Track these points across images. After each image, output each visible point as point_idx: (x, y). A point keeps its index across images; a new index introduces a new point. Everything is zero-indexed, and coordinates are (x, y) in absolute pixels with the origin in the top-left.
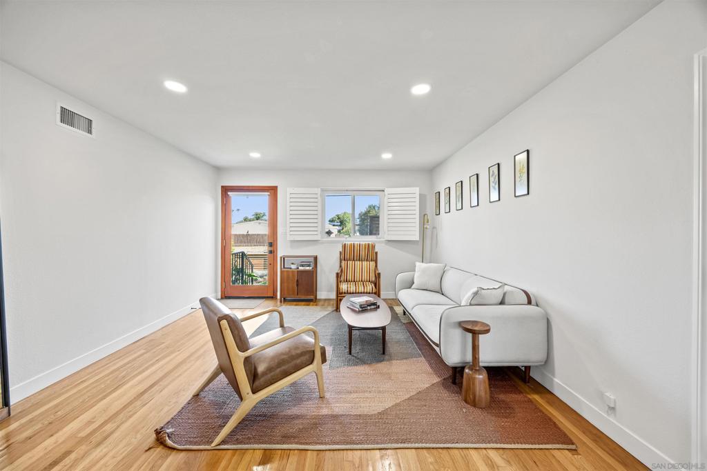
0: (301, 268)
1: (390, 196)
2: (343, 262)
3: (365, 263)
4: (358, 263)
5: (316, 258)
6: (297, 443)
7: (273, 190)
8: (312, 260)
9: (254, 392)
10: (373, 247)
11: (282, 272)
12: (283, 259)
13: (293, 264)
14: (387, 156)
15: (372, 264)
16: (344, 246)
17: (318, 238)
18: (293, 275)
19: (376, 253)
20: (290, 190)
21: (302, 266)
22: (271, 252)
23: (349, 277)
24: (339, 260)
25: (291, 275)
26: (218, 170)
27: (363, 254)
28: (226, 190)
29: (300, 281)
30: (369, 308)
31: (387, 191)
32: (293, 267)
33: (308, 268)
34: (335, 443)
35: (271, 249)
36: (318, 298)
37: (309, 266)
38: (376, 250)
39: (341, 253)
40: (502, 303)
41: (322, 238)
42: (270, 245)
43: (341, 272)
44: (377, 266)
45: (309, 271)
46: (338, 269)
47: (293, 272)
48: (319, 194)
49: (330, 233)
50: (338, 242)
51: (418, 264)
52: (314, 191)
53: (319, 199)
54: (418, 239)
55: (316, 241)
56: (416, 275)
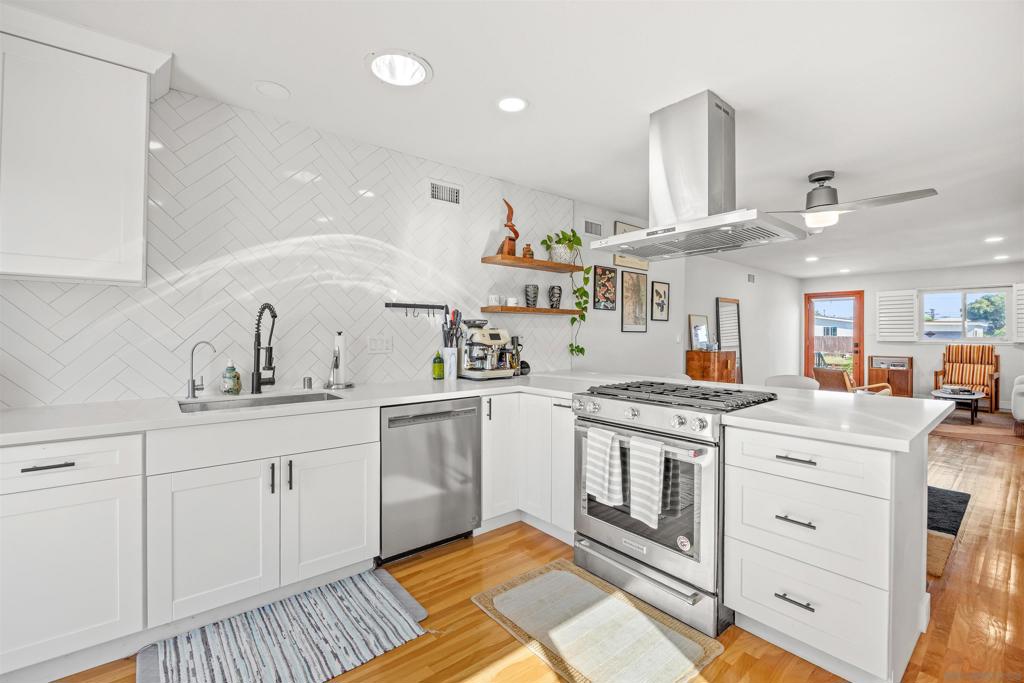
0: (892, 368)
1: (1020, 293)
2: (948, 364)
3: (978, 367)
4: (967, 367)
5: (911, 359)
7: (859, 295)
8: (906, 360)
10: (991, 349)
11: (869, 370)
12: (871, 359)
13: (882, 363)
15: (990, 369)
16: (949, 348)
17: (915, 338)
18: (884, 374)
19: (997, 357)
20: (882, 294)
21: (894, 366)
22: (856, 352)
23: (955, 378)
24: (942, 363)
25: (880, 373)
26: (802, 281)
27: (975, 356)
28: (809, 298)
29: (891, 379)
31: (1016, 287)
32: (883, 366)
33: (901, 368)
35: (856, 349)
37: (902, 366)
38: (997, 352)
39: (944, 355)
41: (921, 339)
42: (856, 345)
43: (944, 373)
44: (997, 370)
45: (903, 371)
46: (940, 368)
47: (883, 370)
48: (915, 295)
49: (930, 334)
50: (942, 344)
52: (908, 292)
53: (916, 301)
55: (912, 343)
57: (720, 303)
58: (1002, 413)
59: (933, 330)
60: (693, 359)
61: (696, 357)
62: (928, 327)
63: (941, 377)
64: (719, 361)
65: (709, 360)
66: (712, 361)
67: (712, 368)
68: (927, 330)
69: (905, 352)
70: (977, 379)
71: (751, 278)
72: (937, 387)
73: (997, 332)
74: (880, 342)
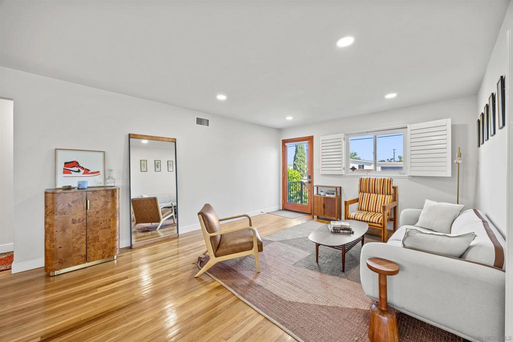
0: (327, 195)
1: (413, 132)
2: (360, 193)
3: (380, 196)
4: (373, 196)
5: (341, 189)
6: (234, 290)
7: (310, 139)
8: (334, 189)
9: (216, 256)
10: (390, 182)
11: (314, 197)
12: (317, 187)
13: (322, 192)
14: (391, 96)
15: (389, 198)
16: (361, 180)
17: (343, 172)
18: (321, 200)
19: (395, 188)
20: (322, 138)
21: (328, 194)
22: (310, 182)
25: (319, 199)
26: (280, 130)
27: (378, 187)
28: (284, 142)
29: (326, 205)
30: (342, 231)
31: (410, 127)
32: (323, 194)
33: (332, 196)
34: (248, 300)
35: (310, 180)
37: (333, 194)
38: (394, 184)
39: (358, 185)
40: (461, 257)
41: (347, 172)
42: (309, 177)
43: (358, 201)
44: (395, 200)
45: (336, 198)
47: (323, 197)
48: (343, 138)
50: (357, 177)
51: (427, 202)
52: (339, 136)
53: (343, 143)
54: (450, 176)
55: (341, 175)
56: (423, 212)
57: (132, 140)
69: (335, 183)
74: (322, 175)
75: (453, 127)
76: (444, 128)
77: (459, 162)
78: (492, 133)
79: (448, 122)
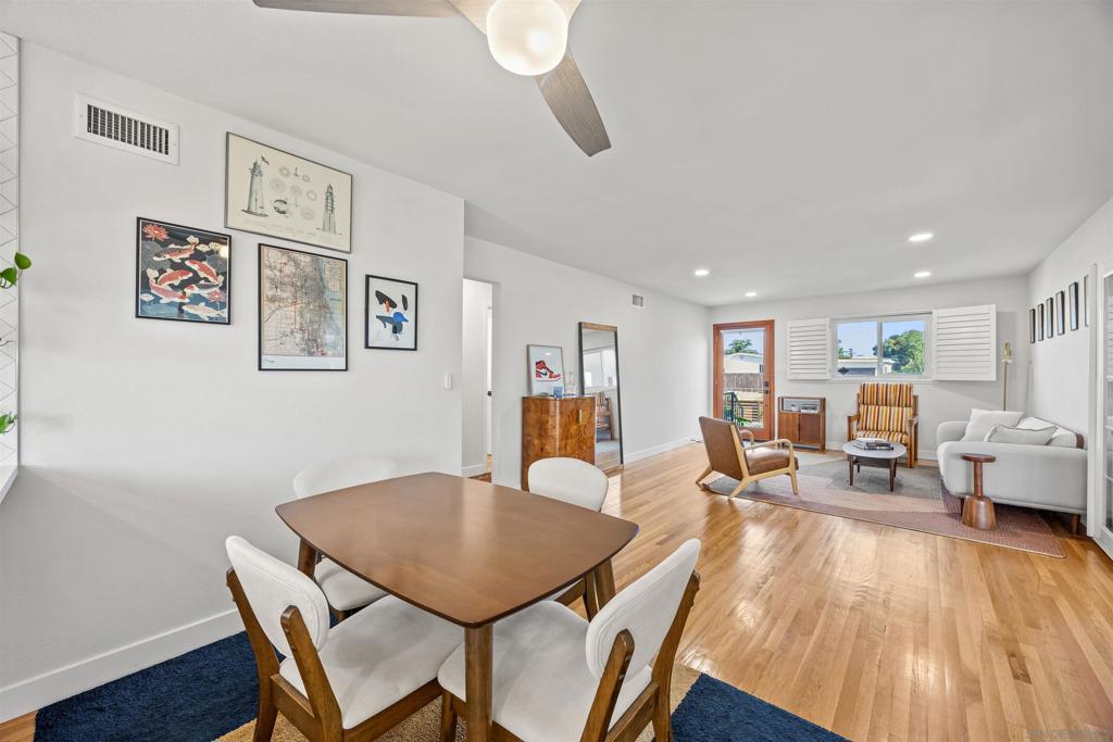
0: (803, 411)
1: (941, 321)
2: (862, 406)
3: (895, 409)
4: (884, 409)
5: (823, 401)
7: (769, 325)
8: (818, 402)
10: (910, 389)
11: (779, 413)
12: (782, 400)
13: (793, 406)
14: (922, 274)
15: (908, 412)
16: (863, 387)
17: (828, 376)
18: (794, 419)
19: (915, 398)
20: (789, 324)
21: (806, 408)
22: (767, 393)
23: (870, 424)
24: (856, 405)
25: (791, 418)
26: (710, 309)
27: (892, 397)
28: (718, 329)
29: (802, 425)
31: (935, 314)
32: (794, 409)
33: (813, 412)
35: (766, 388)
36: (827, 447)
37: (814, 409)
38: (914, 393)
39: (858, 396)
41: (834, 376)
42: (767, 384)
43: (858, 417)
44: (915, 414)
45: (813, 415)
46: (853, 412)
47: (794, 414)
48: (828, 324)
49: (843, 371)
50: (854, 382)
51: (974, 411)
52: (821, 321)
53: (828, 332)
54: (994, 379)
55: (824, 381)
56: (970, 424)
57: (584, 330)
58: (923, 467)
59: (846, 367)
60: (529, 411)
61: (533, 407)
62: (842, 364)
63: (855, 423)
64: (561, 413)
65: (548, 412)
66: (552, 414)
67: (550, 423)
68: (840, 366)
69: (816, 392)
70: (894, 426)
71: (636, 300)
72: (851, 438)
73: (903, 368)
74: (791, 380)
75: (998, 315)
76: (986, 317)
77: (1009, 361)
78: (1074, 327)
79: (992, 309)
